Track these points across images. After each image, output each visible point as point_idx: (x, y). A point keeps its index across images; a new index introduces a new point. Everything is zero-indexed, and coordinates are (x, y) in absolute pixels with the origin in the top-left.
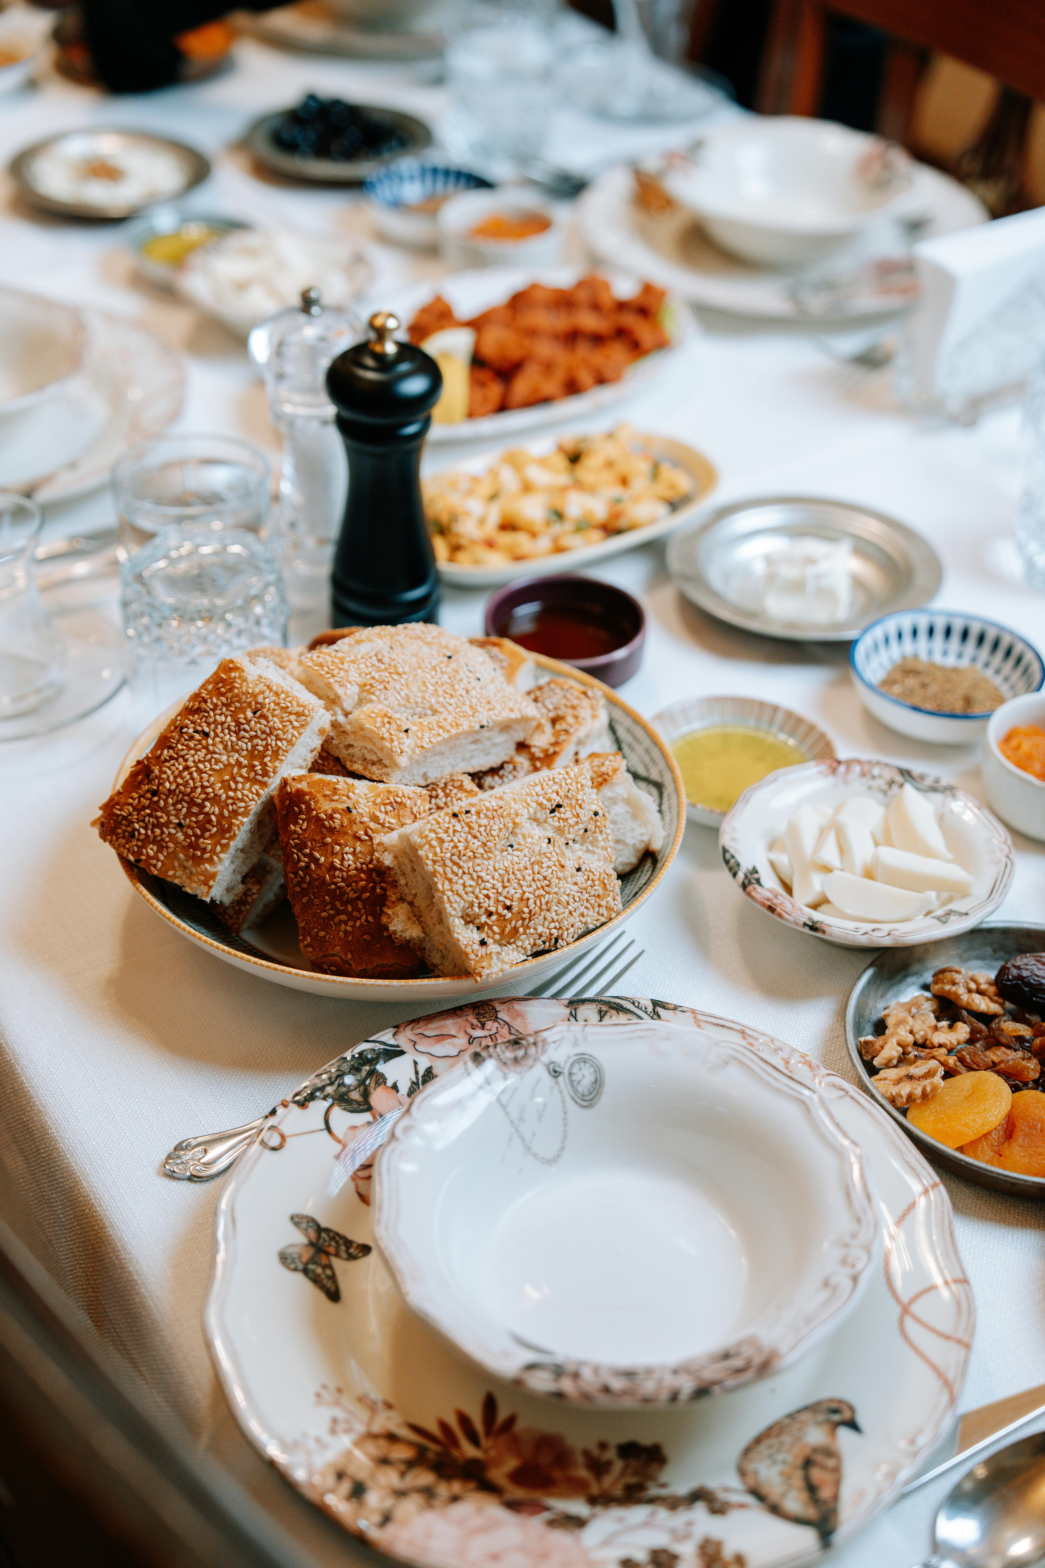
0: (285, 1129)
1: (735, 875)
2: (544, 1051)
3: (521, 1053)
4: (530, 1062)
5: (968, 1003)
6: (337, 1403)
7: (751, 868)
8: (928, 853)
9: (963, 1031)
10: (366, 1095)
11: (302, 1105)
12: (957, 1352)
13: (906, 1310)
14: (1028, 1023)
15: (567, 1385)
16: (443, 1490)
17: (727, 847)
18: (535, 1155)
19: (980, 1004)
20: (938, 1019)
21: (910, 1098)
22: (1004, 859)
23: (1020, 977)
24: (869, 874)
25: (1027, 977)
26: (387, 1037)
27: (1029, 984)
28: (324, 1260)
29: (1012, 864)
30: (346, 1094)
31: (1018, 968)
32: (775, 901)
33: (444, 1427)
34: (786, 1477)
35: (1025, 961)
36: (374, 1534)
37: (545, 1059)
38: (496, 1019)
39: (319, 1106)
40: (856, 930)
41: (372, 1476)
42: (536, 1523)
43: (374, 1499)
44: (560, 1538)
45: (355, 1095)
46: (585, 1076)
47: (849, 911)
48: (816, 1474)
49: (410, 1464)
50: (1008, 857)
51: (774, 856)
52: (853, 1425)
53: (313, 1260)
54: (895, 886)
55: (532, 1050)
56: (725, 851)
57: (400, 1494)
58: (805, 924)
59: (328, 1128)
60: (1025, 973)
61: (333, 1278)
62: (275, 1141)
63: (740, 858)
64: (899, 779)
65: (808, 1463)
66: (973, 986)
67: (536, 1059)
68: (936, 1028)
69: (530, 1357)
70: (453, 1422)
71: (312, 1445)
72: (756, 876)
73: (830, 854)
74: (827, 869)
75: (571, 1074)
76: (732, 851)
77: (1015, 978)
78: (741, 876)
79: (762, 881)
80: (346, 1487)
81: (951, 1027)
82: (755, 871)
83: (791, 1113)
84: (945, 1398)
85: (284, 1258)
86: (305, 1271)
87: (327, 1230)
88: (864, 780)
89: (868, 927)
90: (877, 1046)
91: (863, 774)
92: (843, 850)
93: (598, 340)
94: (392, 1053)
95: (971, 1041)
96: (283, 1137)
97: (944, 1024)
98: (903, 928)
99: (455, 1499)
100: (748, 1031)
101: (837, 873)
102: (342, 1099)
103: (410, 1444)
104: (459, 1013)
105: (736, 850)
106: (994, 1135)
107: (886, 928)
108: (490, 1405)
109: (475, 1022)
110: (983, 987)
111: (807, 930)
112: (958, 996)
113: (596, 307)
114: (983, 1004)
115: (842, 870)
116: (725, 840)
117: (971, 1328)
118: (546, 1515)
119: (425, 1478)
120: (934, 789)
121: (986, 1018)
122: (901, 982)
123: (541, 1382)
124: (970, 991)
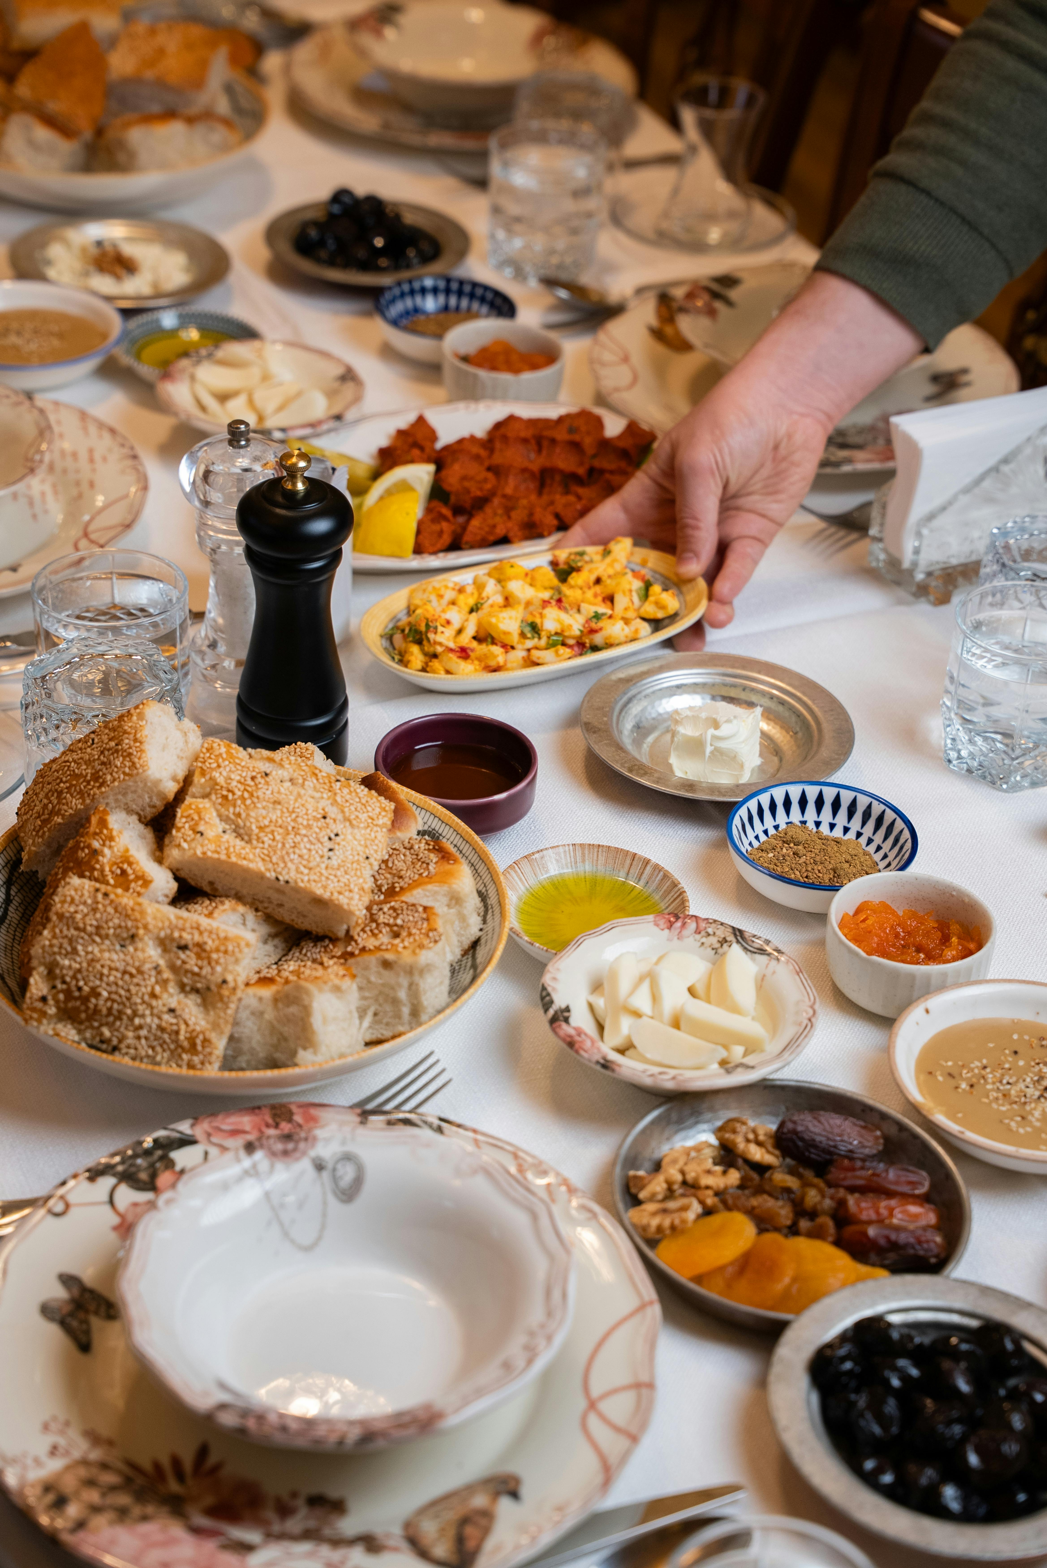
0: (71, 1199)
1: (546, 1011)
2: (313, 1146)
3: (290, 1146)
4: (297, 1154)
5: (743, 1151)
6: (62, 1433)
7: (563, 1006)
8: (735, 1009)
9: (734, 1177)
10: (154, 1176)
11: (92, 1179)
12: (623, 1443)
13: (592, 1405)
14: (800, 1176)
15: (251, 1424)
16: (137, 1511)
17: (546, 985)
18: (293, 1241)
19: (756, 1154)
20: (715, 1164)
21: (659, 1229)
22: (805, 1022)
23: (795, 1132)
24: (676, 1024)
25: (801, 1132)
26: (185, 1127)
27: (802, 1139)
28: (81, 1315)
29: (812, 1026)
30: (135, 1173)
31: (795, 1122)
32: (577, 1038)
33: (157, 1466)
34: (442, 1531)
35: (802, 1117)
36: (66, 1538)
37: (313, 1153)
38: (290, 1120)
39: (107, 1182)
40: (644, 1072)
41: (77, 1493)
42: (210, 1546)
43: (73, 1510)
44: (229, 1559)
45: (143, 1176)
46: (347, 1173)
47: (649, 1056)
48: (469, 1530)
49: (113, 1489)
50: (810, 1020)
51: (594, 999)
52: (514, 1495)
53: (71, 1314)
54: (695, 1036)
55: (302, 1145)
56: (544, 988)
57: (96, 1509)
58: (598, 1062)
59: (111, 1202)
60: (800, 1128)
61: (88, 1332)
62: (59, 1208)
63: (555, 997)
64: (731, 938)
65: (465, 1521)
66: (751, 1136)
67: (304, 1153)
68: (709, 1172)
69: (224, 1397)
70: (165, 1462)
71: (29, 1462)
72: (566, 1014)
73: (642, 1001)
74: (637, 1014)
75: (334, 1170)
76: (549, 989)
77: (789, 1132)
78: (551, 1012)
79: (571, 1020)
80: (50, 1498)
81: (725, 1173)
82: (567, 1009)
83: (519, 1219)
84: (599, 1479)
85: (46, 1310)
86: (63, 1323)
87: (91, 1291)
88: (698, 937)
89: (655, 1070)
90: (646, 1181)
91: (698, 931)
92: (655, 998)
93: (571, 480)
94: (186, 1142)
95: (741, 1187)
96: (67, 1206)
97: (719, 1169)
98: (688, 1074)
99: (145, 1518)
100: (521, 1154)
101: (645, 1019)
102: (129, 1177)
103: (119, 1472)
104: (257, 1111)
105: (554, 989)
106: (730, 1270)
107: (672, 1072)
108: (203, 1452)
109: (270, 1121)
110: (761, 1138)
111: (598, 1068)
112: (735, 1144)
113: (576, 446)
114: (757, 1154)
115: (652, 1018)
116: (547, 979)
117: (644, 1425)
118: (221, 1540)
119: (123, 1499)
120: (762, 951)
121: (761, 1169)
122: (690, 1127)
123: (228, 1420)
124: (748, 1141)
